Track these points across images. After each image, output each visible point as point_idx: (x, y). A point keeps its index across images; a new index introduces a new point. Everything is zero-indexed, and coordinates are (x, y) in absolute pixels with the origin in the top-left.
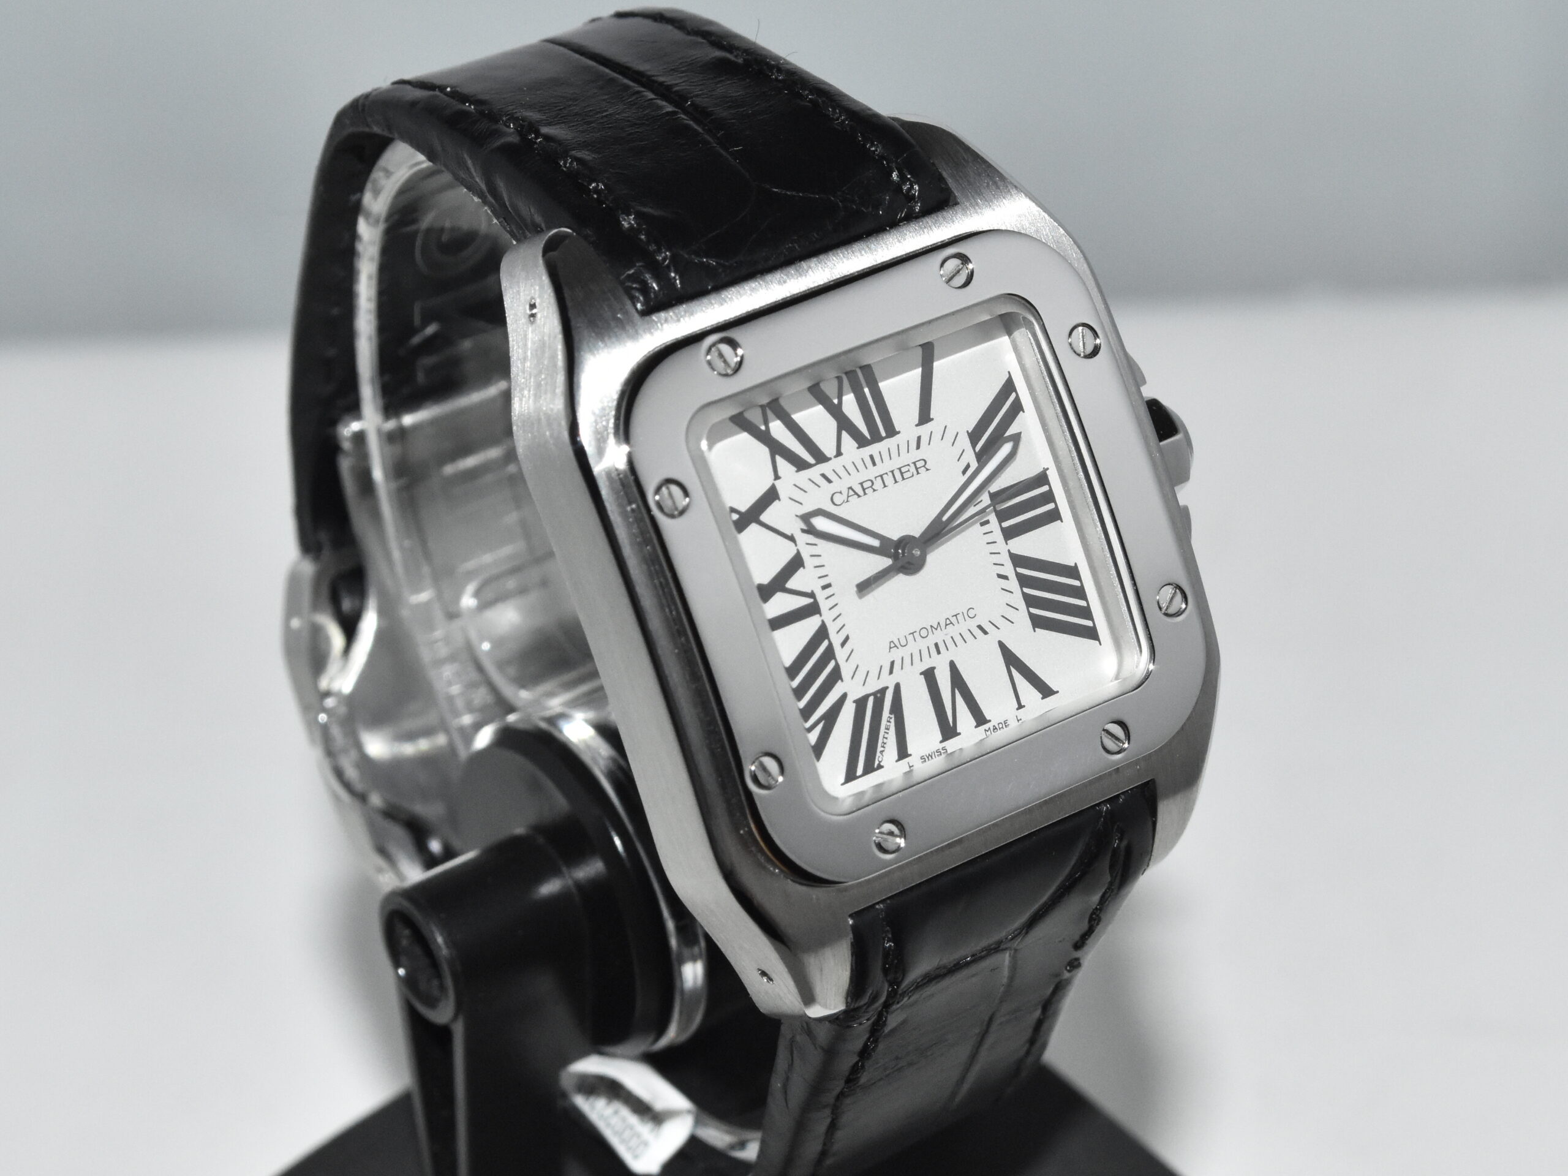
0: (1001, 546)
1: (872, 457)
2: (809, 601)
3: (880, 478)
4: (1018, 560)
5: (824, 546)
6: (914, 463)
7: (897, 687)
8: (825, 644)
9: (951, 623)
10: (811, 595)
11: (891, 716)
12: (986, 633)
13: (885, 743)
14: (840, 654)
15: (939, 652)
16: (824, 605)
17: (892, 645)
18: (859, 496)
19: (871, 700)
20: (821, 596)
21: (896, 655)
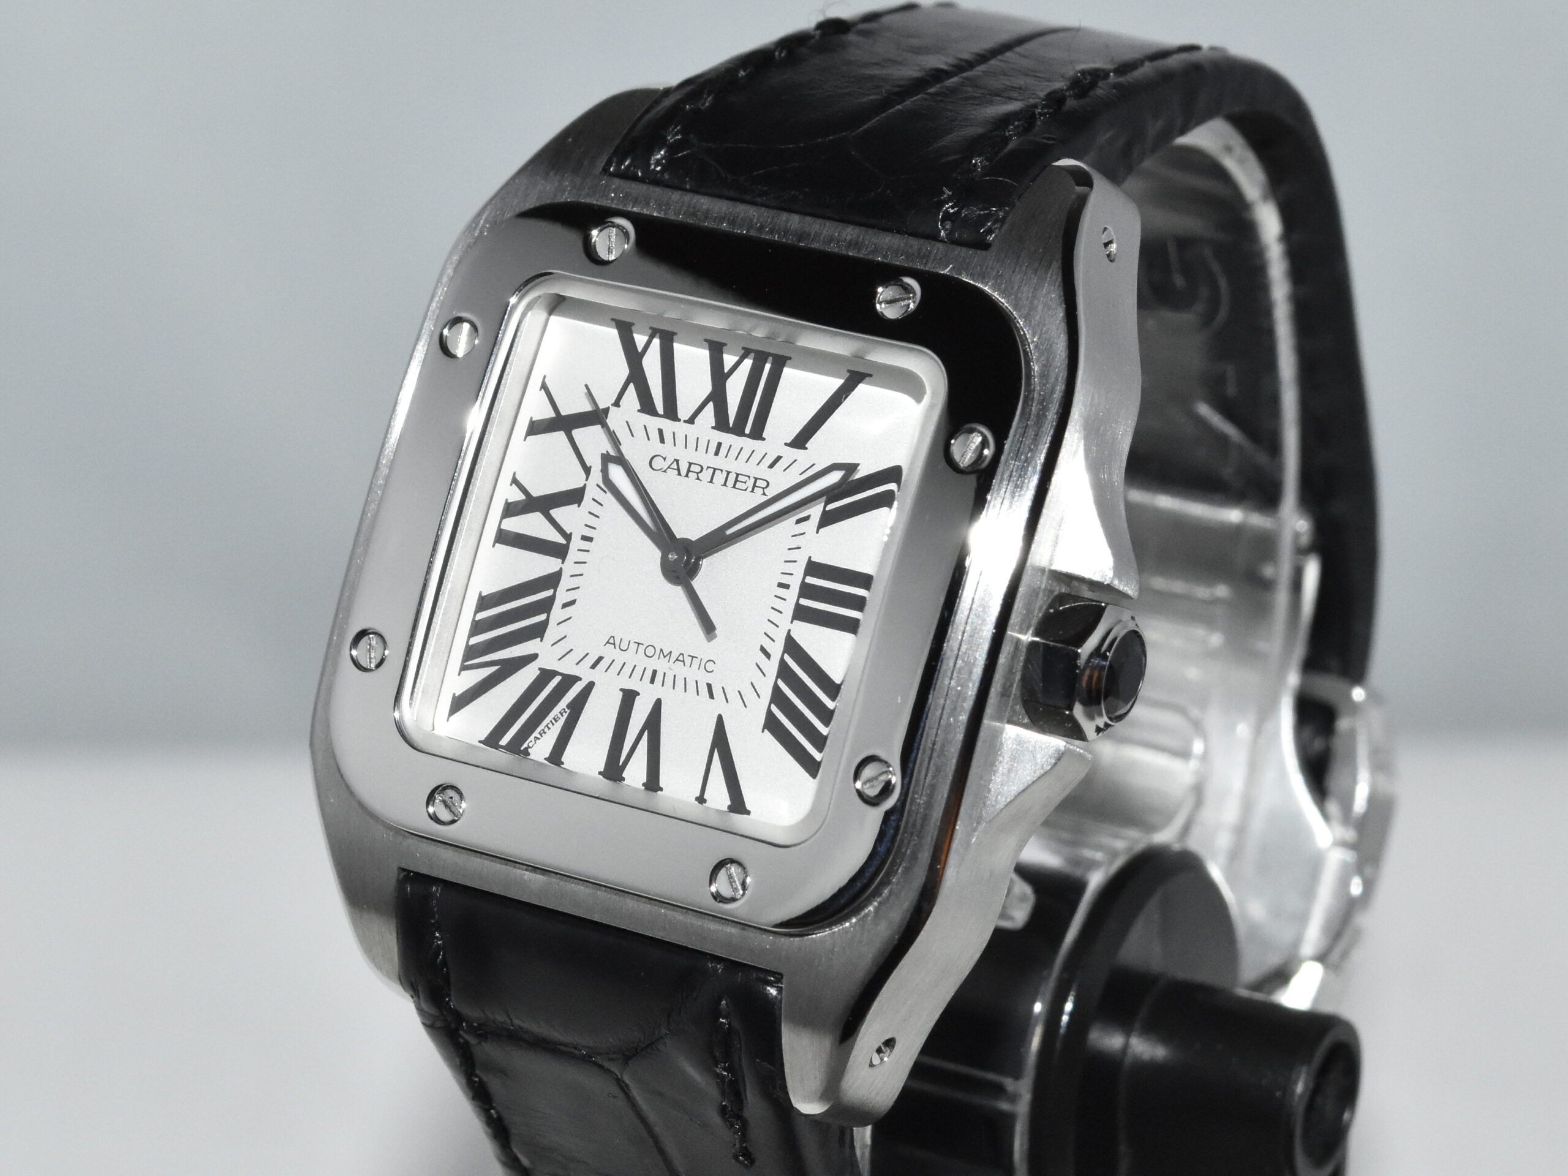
0: (785, 621)
1: (719, 445)
2: (562, 540)
3: (712, 470)
4: (792, 646)
5: (609, 499)
6: (756, 479)
7: (591, 686)
8: (549, 593)
9: (683, 661)
10: (568, 537)
11: (566, 710)
12: (711, 696)
13: (545, 733)
14: (557, 613)
15: (652, 681)
16: (573, 555)
17: (611, 641)
18: (679, 474)
19: (557, 680)
20: (576, 543)
21: (610, 653)
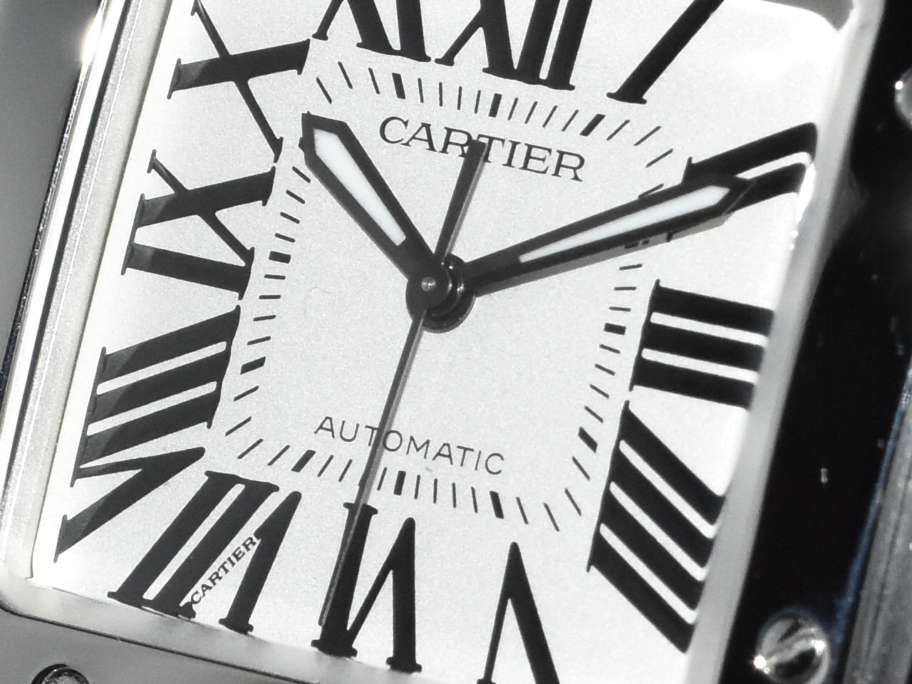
0: (620, 386)
1: (497, 98)
2: (237, 261)
3: (487, 140)
4: (632, 428)
5: (315, 190)
6: (562, 154)
7: (294, 499)
8: (218, 348)
9: (450, 456)
10: (248, 255)
11: (255, 539)
12: (499, 513)
13: (220, 578)
14: (233, 380)
15: (398, 490)
16: (257, 284)
17: (327, 425)
18: (432, 148)
19: (237, 491)
20: (262, 264)
21: (324, 445)
